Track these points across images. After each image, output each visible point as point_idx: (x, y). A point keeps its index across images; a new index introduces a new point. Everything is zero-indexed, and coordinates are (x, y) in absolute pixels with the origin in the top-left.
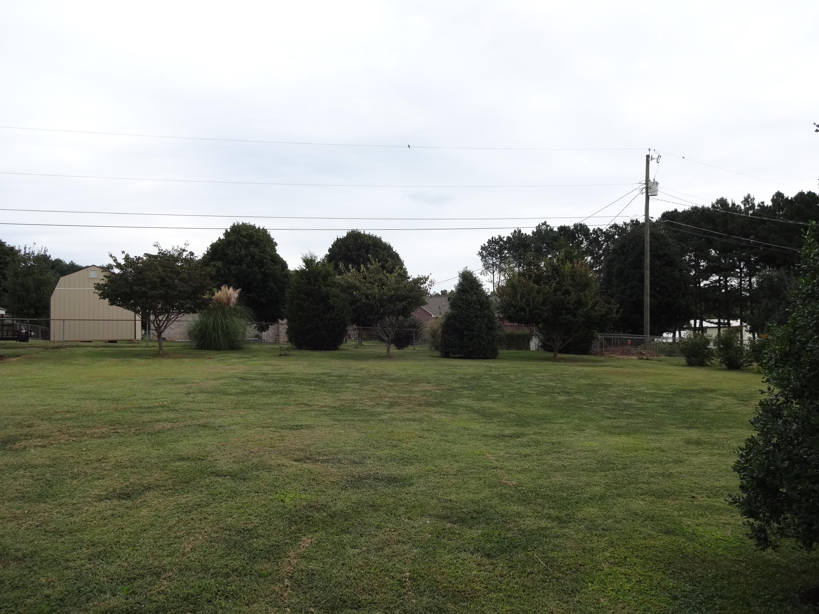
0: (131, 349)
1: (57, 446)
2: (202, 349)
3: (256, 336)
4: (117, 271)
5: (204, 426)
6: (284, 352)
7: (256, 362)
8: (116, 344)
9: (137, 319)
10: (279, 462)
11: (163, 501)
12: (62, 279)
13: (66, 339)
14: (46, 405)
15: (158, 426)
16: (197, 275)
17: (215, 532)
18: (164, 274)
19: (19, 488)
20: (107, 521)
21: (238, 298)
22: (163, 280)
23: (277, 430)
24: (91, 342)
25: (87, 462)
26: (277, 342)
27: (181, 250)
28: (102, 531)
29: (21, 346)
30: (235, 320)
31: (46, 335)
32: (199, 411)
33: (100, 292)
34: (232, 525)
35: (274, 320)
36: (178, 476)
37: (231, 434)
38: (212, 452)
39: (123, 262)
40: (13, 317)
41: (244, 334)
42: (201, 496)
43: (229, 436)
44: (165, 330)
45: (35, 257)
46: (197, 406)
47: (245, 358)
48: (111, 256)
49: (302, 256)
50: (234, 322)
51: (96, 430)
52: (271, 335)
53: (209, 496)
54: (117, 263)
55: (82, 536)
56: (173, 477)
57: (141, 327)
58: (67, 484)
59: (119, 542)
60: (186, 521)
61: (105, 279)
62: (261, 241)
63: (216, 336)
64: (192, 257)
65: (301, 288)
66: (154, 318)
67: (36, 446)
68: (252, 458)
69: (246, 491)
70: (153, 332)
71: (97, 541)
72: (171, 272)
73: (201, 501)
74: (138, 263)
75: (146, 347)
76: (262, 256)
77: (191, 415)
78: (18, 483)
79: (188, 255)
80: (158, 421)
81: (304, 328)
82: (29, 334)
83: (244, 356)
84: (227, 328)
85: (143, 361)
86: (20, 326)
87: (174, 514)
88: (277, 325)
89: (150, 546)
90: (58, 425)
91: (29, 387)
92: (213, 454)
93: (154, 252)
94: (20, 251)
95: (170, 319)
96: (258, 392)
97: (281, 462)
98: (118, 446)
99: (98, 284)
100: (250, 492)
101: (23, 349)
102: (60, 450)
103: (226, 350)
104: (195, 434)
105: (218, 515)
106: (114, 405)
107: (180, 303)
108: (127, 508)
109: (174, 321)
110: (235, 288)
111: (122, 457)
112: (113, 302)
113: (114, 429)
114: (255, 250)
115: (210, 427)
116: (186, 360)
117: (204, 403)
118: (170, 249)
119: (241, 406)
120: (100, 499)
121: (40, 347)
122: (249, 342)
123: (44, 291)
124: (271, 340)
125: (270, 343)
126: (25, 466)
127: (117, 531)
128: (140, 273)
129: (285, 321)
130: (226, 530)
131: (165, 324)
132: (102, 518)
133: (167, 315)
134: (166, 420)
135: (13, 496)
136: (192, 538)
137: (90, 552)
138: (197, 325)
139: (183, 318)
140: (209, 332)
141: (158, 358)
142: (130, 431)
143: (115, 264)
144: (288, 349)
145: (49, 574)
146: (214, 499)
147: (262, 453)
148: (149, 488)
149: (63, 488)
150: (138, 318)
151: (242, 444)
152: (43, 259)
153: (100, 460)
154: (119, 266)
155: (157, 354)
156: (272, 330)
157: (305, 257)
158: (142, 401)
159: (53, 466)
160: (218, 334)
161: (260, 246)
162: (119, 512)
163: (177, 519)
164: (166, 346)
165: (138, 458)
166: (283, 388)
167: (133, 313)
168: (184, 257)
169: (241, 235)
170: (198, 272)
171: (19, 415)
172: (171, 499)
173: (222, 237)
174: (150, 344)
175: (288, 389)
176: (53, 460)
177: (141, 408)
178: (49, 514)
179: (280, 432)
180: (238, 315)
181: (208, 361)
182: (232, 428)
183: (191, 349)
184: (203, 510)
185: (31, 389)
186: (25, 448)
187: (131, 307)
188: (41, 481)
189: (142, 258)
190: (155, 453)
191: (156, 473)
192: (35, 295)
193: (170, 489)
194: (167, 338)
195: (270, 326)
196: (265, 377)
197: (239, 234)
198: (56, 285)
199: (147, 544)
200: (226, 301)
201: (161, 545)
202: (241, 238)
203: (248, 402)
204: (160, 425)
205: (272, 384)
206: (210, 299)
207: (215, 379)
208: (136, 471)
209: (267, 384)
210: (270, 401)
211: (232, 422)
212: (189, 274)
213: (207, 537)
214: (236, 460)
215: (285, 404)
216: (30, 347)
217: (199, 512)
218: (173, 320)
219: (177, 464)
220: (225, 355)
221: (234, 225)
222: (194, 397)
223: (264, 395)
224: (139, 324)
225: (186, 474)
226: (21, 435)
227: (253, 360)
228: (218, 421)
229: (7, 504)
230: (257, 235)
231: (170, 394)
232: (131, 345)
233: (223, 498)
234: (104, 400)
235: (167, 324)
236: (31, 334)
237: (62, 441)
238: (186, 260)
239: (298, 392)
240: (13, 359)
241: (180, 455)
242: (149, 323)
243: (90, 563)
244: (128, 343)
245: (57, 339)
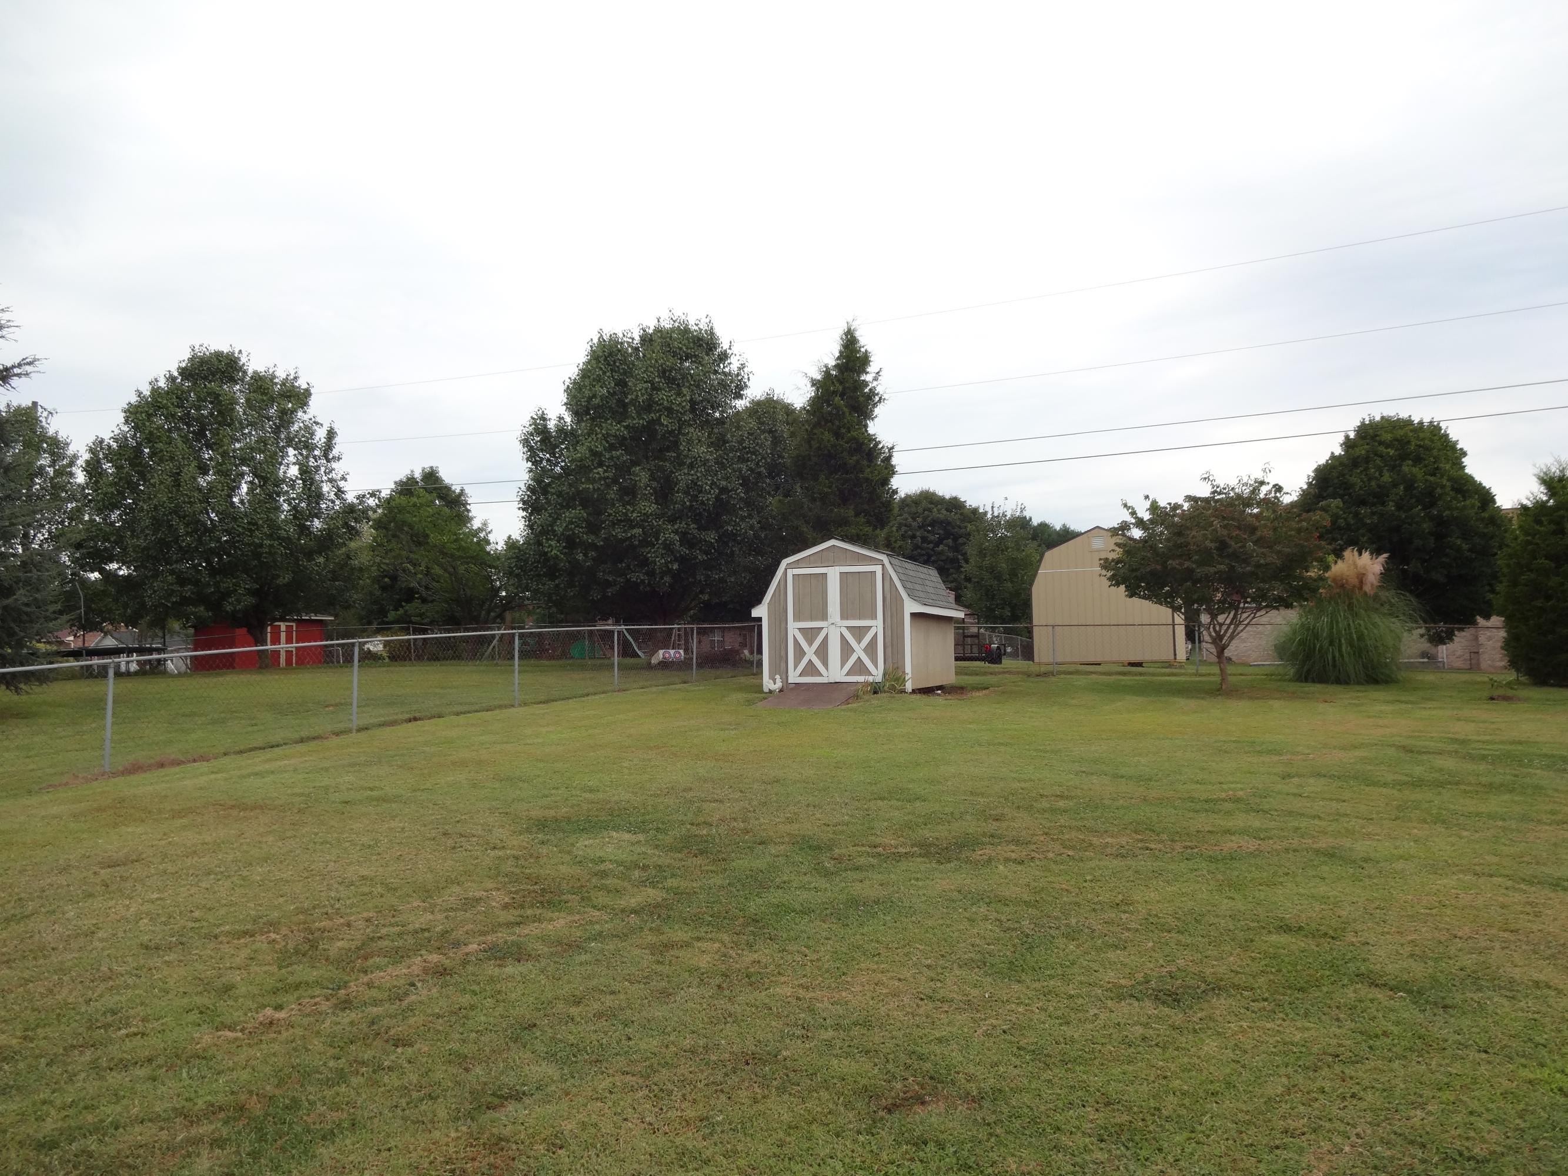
0: (1167, 678)
1: (1043, 863)
2: (1306, 681)
3: (1424, 654)
4: (1137, 533)
5: (1331, 855)
6: (1501, 692)
7: (1434, 712)
8: (1140, 669)
9: (1176, 623)
10: (1536, 976)
11: (1250, 1027)
12: (1048, 555)
13: (1059, 660)
14: (1025, 781)
15: (1230, 844)
16: (1292, 530)
17: (1388, 1144)
18: (1225, 532)
19: (978, 941)
20: (1132, 1050)
21: (1381, 574)
22: (1223, 545)
23: (1517, 886)
24: (1099, 664)
25: (1093, 906)
26: (1474, 666)
27: (1256, 482)
28: (1124, 1073)
29: (991, 670)
30: (1377, 620)
31: (1028, 653)
32: (1314, 817)
33: (1109, 574)
34: (1427, 1133)
35: (1465, 618)
36: (1280, 971)
37: (1396, 882)
38: (1355, 921)
39: (1146, 516)
40: (978, 623)
41: (1397, 649)
42: (1338, 1031)
43: (1392, 887)
44: (1230, 642)
45: (1008, 521)
46: (1308, 805)
47: (1406, 703)
48: (1125, 505)
49: (1536, 471)
50: (1375, 625)
51: (1109, 840)
52: (1459, 653)
53: (1359, 1038)
54: (1136, 518)
55: (1085, 1077)
56: (1269, 969)
57: (1184, 637)
58: (1057, 948)
59: (1159, 1109)
60: (1308, 1093)
61: (1118, 549)
62: (1427, 449)
63: (1337, 655)
64: (1278, 495)
65: (1537, 544)
66: (1209, 620)
67: (1007, 860)
68: (1457, 953)
69: (1455, 1042)
70: (1208, 648)
71: (1114, 1097)
72: (1239, 528)
73: (1340, 1045)
74: (1174, 515)
75: (1197, 674)
76: (1430, 481)
77: (1297, 825)
78: (975, 931)
79: (1270, 492)
80: (1228, 832)
81: (1550, 637)
82: (1003, 651)
83: (1403, 698)
84: (1361, 637)
85: (1192, 703)
86: (990, 637)
87: (1277, 1067)
88: (1472, 630)
89: (1227, 1139)
90: (1043, 822)
91: (1000, 744)
92: (1359, 927)
93: (1204, 491)
94: (986, 513)
95: (1240, 622)
96: (1450, 783)
97: (1542, 977)
98: (1150, 879)
99: (1106, 560)
100: (1466, 1047)
101: (993, 676)
102: (1049, 874)
103: (1359, 683)
104: (1311, 873)
105: (1385, 1094)
106: (1141, 789)
107: (1258, 589)
108: (1174, 1027)
109: (1248, 624)
110: (1377, 552)
111: (1160, 905)
112: (1132, 593)
113: (1142, 841)
114: (1415, 470)
115: (1342, 858)
116: (1276, 704)
117: (1323, 799)
118: (1233, 482)
119: (1412, 815)
120: (1120, 995)
121: (1018, 673)
122: (1411, 667)
123: (1023, 576)
124: (1458, 664)
125: (1458, 670)
126: (989, 897)
127: (1154, 1082)
128: (1179, 534)
129: (1496, 620)
130: (1412, 1143)
131: (1230, 631)
132: (1123, 1042)
133: (1232, 613)
134: (1244, 832)
135: (966, 956)
136: (1326, 1146)
137: (1100, 1118)
138: (1295, 632)
139: (1264, 620)
140: (1321, 646)
141: (1220, 697)
142: (1173, 849)
143: (1133, 521)
144: (1509, 685)
145: (1024, 1153)
146: (1370, 1047)
147: (1483, 944)
148: (1216, 988)
149: (1051, 956)
150: (1179, 619)
151: (1428, 911)
152: (1020, 523)
153: (1118, 904)
154: (1140, 523)
155: (1218, 690)
156: (1461, 640)
157: (1545, 473)
158: (1194, 786)
159: (1035, 904)
160: (1340, 651)
161: (1425, 460)
162: (1158, 1035)
163: (1284, 1080)
164: (1234, 675)
165: (1191, 911)
166: (1513, 778)
167: (1170, 611)
168: (1262, 496)
169: (1381, 443)
170: (1294, 525)
171: (982, 794)
172: (1269, 1025)
173: (1338, 451)
174: (1203, 669)
175: (1528, 780)
176: (1035, 893)
177: (1192, 800)
178: (1026, 1010)
179: (1525, 892)
180: (1385, 609)
181: (1322, 707)
182: (1399, 865)
183: (1285, 680)
184: (1347, 1071)
185: (1002, 749)
186: (990, 860)
187: (1165, 599)
188: (1014, 934)
189: (1180, 506)
190: (1226, 905)
191: (1231, 954)
192: (1009, 584)
193: (1265, 1000)
194: (1234, 659)
195: (1456, 633)
196: (1461, 747)
197: (1376, 441)
198: (1039, 567)
199: (1220, 1132)
200: (1356, 581)
201: (1252, 1145)
202: (1381, 449)
203: (1427, 805)
204: (1232, 841)
205: (1482, 767)
206: (1321, 578)
207: (1343, 748)
208: (1189, 941)
209: (1470, 766)
210: (1483, 808)
211: (1395, 852)
212: (1275, 529)
213: (1365, 1152)
214: (1417, 951)
215: (1524, 818)
216: (1004, 673)
217: (1336, 1075)
218: (1246, 622)
219: (1274, 938)
220: (1360, 694)
221: (1363, 424)
222: (1301, 786)
223: (1465, 792)
224: (1181, 631)
225: (1299, 968)
226: (984, 835)
227: (1425, 708)
228: (1361, 847)
229: (958, 973)
230: (1418, 438)
231: (1248, 775)
232: (1167, 670)
233: (1394, 1049)
234: (1122, 777)
235: (1234, 631)
236: (1005, 650)
237: (1051, 855)
238: (1266, 501)
239: (1556, 790)
240: (977, 694)
241: (1282, 918)
242: (1199, 629)
243: (1102, 1149)
244: (1163, 667)
245: (1045, 660)
